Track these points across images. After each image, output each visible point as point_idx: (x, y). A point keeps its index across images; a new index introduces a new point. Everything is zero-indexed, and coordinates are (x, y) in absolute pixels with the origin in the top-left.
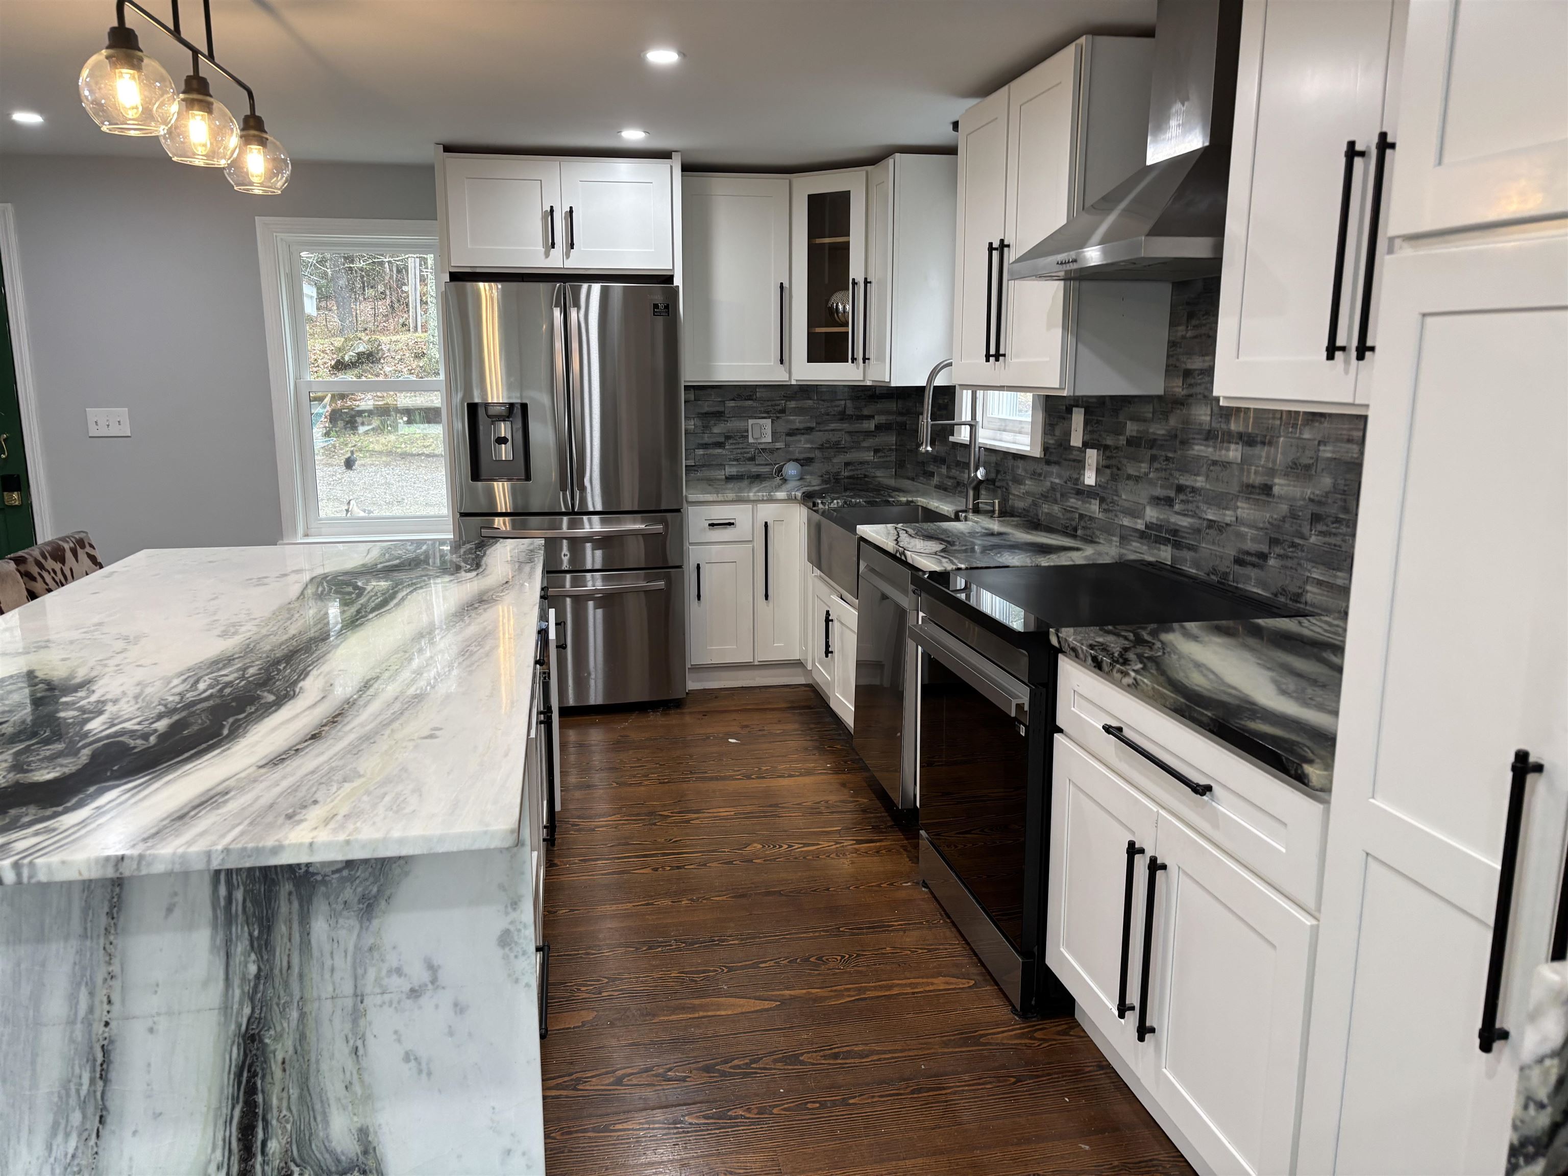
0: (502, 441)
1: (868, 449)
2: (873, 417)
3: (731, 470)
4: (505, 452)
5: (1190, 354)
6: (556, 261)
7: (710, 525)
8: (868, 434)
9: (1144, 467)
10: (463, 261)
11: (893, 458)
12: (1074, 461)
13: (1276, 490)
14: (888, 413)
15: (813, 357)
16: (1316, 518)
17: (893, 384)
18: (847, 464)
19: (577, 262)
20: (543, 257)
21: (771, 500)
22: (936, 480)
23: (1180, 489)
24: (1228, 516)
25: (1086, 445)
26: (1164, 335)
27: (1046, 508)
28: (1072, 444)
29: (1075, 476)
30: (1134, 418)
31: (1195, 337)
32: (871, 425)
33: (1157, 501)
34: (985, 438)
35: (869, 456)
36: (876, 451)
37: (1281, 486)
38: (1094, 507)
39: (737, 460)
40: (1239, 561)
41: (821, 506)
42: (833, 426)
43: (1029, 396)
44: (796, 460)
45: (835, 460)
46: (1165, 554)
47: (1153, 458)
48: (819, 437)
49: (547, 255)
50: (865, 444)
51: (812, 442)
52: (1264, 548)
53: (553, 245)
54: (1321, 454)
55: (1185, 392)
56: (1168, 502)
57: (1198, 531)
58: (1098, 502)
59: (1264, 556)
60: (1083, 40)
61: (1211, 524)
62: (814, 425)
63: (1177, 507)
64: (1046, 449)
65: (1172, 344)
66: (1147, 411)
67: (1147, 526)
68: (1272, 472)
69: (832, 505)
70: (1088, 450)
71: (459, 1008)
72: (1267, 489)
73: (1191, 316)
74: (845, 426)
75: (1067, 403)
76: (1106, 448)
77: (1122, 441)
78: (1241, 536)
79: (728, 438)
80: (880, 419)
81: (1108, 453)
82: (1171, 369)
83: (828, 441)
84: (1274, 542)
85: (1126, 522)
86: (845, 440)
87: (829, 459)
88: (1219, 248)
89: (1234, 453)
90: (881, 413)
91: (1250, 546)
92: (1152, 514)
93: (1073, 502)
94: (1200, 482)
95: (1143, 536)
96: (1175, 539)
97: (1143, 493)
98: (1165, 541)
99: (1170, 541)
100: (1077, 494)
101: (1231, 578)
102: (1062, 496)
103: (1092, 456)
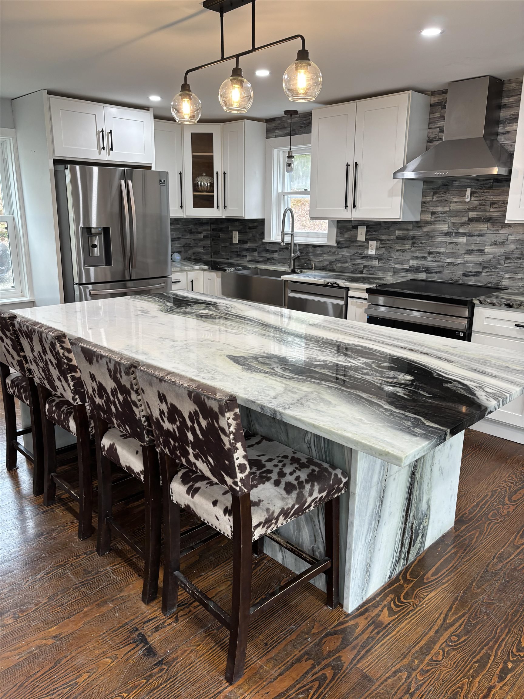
0: (95, 247)
1: (201, 246)
2: (202, 232)
5: (436, 206)
6: (104, 157)
8: (201, 240)
9: (408, 247)
10: (61, 154)
11: (210, 251)
12: (359, 246)
13: (486, 251)
14: (207, 230)
15: (196, 205)
16: (507, 258)
19: (113, 158)
20: (98, 154)
21: (193, 270)
22: (248, 258)
23: (430, 253)
24: (459, 261)
25: (367, 240)
26: (419, 200)
27: (339, 265)
28: (358, 239)
29: (360, 251)
30: (399, 230)
31: (437, 201)
32: (201, 236)
33: (416, 258)
35: (201, 250)
36: (204, 247)
37: (488, 249)
38: (375, 262)
40: (464, 275)
42: (188, 236)
43: (326, 221)
45: (189, 252)
46: (423, 276)
47: (413, 243)
48: (183, 241)
49: (100, 153)
50: (199, 245)
51: (180, 244)
52: (480, 270)
53: (103, 148)
54: (509, 238)
55: (432, 220)
56: (424, 258)
57: (443, 267)
58: (377, 260)
59: (480, 273)
61: (449, 264)
62: (181, 236)
63: (429, 259)
64: (338, 242)
65: (424, 203)
66: (410, 227)
67: (410, 267)
68: (484, 245)
70: (370, 242)
72: (481, 251)
73: (435, 193)
74: (192, 236)
75: (353, 224)
76: (381, 240)
77: (393, 237)
78: (465, 266)
80: (204, 233)
81: (383, 242)
82: (423, 212)
83: (186, 244)
84: (484, 267)
85: (397, 266)
86: (192, 243)
87: (186, 251)
89: (463, 239)
90: (205, 230)
91: (471, 269)
92: (413, 263)
93: (359, 261)
94: (442, 250)
95: (407, 270)
96: (428, 270)
97: (408, 256)
98: (422, 271)
99: (425, 271)
100: (362, 258)
101: (461, 281)
102: (351, 259)
103: (373, 244)
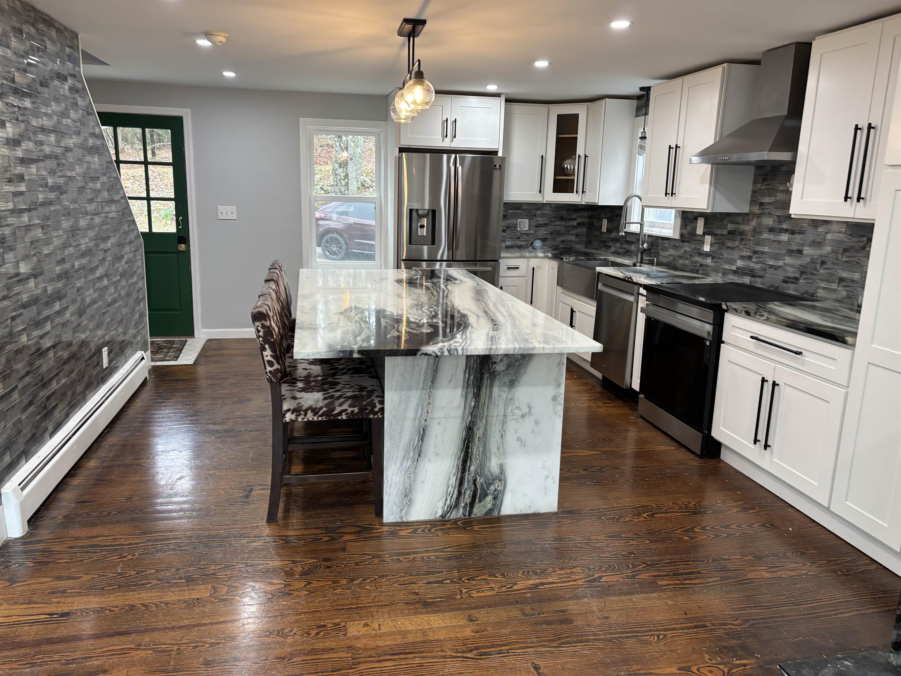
0: (422, 226)
1: (573, 234)
2: (576, 219)
3: (508, 243)
4: (424, 232)
5: (763, 196)
6: (447, 144)
7: (508, 268)
8: (574, 227)
9: (737, 243)
10: (406, 142)
11: (584, 239)
12: (698, 240)
13: (805, 252)
14: (584, 217)
15: (555, 191)
16: (823, 263)
17: (599, 204)
18: (563, 242)
19: (456, 144)
20: (441, 141)
21: (536, 257)
22: (613, 249)
23: (755, 252)
24: (780, 263)
25: (705, 234)
26: (750, 187)
27: (681, 262)
28: (697, 233)
29: (698, 247)
30: (732, 223)
31: (766, 189)
32: (575, 223)
33: (742, 258)
34: (647, 230)
35: (573, 238)
36: (577, 236)
37: (807, 250)
38: (709, 261)
39: (511, 238)
40: (785, 281)
41: (565, 260)
42: (557, 223)
43: (673, 211)
44: (539, 239)
45: (557, 240)
46: (747, 280)
47: (742, 240)
48: (551, 228)
49: (443, 140)
50: (572, 232)
51: (547, 231)
52: (798, 275)
53: (446, 136)
54: (827, 238)
55: (760, 212)
56: (750, 258)
57: (765, 270)
58: (711, 258)
59: (797, 279)
60: (725, 65)
61: (771, 266)
62: (548, 222)
63: (754, 260)
64: (682, 235)
65: (754, 192)
66: (739, 219)
67: (737, 268)
68: (803, 245)
69: (570, 260)
70: (706, 237)
71: (537, 423)
72: (800, 252)
73: (764, 180)
74: (563, 223)
75: (695, 215)
76: (716, 235)
77: (725, 232)
78: (785, 270)
79: (508, 228)
80: (579, 220)
81: (717, 237)
82: (753, 202)
83: (554, 231)
84: (803, 273)
85: (726, 267)
86: (563, 230)
87: (554, 239)
88: (795, 157)
89: (784, 237)
90: (580, 217)
91: (790, 275)
92: (740, 263)
93: (697, 258)
94: (766, 249)
95: (735, 272)
96: (752, 274)
97: (736, 254)
98: (747, 274)
99: (749, 274)
100: (699, 255)
101: (780, 288)
102: (690, 256)
103: (708, 239)
